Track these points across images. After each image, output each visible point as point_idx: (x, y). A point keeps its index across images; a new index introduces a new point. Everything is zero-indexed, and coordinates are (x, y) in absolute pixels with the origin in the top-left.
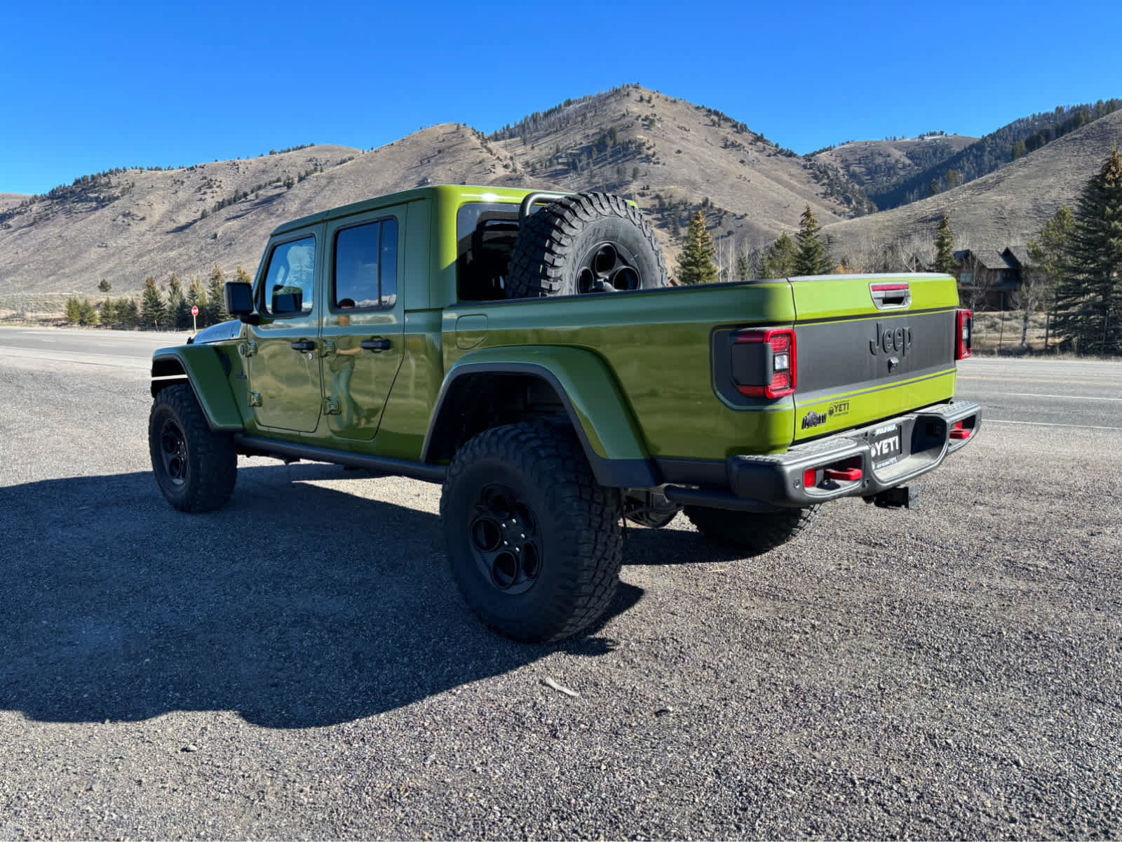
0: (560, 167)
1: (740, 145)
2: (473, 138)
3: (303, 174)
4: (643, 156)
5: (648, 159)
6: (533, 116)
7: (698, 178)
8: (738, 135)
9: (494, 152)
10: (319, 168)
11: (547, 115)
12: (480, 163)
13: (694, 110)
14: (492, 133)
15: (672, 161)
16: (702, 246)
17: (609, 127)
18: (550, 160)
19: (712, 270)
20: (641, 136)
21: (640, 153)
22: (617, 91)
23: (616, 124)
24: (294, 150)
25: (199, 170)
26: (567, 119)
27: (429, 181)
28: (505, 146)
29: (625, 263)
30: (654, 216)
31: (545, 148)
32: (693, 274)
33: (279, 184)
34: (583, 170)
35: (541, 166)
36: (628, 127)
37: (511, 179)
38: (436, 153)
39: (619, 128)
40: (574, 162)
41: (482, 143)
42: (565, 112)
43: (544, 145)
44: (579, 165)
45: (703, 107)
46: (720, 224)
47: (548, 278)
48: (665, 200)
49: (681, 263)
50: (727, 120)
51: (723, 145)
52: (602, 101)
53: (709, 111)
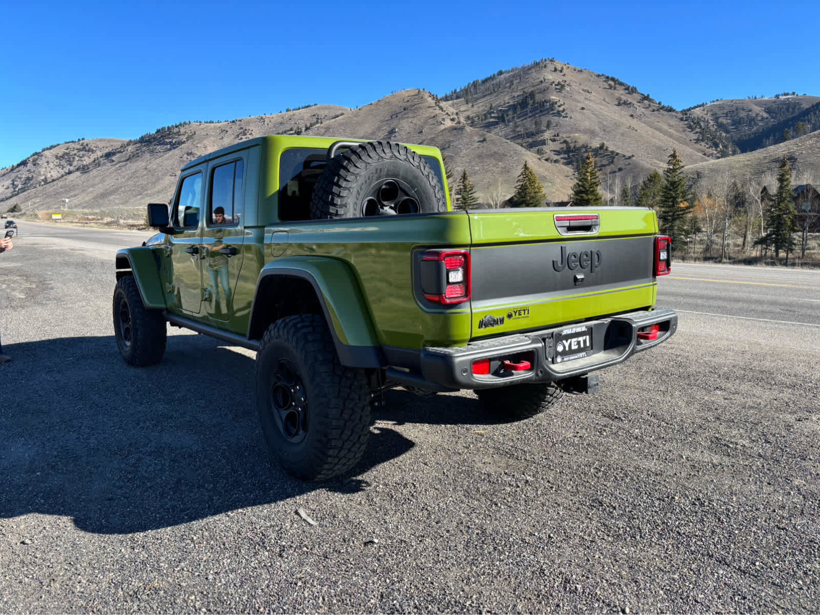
0: (492, 120)
1: (630, 103)
2: (430, 99)
3: (308, 125)
4: (555, 112)
5: (559, 114)
6: (474, 82)
7: (597, 128)
8: (629, 95)
9: (444, 109)
10: (320, 121)
11: (484, 82)
12: (434, 117)
13: (597, 78)
14: (444, 95)
15: (577, 116)
16: (591, 179)
17: (530, 90)
18: (485, 115)
19: (598, 197)
20: (554, 98)
21: (553, 110)
22: (537, 64)
23: (535, 88)
24: (303, 108)
25: (238, 123)
26: (499, 85)
27: (397, 130)
28: (453, 105)
29: (407, 195)
30: (562, 156)
31: (482, 106)
32: (584, 200)
33: (292, 132)
34: (509, 121)
35: (479, 119)
36: (545, 90)
37: (456, 129)
38: (402, 110)
39: (537, 91)
40: (503, 115)
41: (436, 103)
42: (498, 80)
43: (481, 104)
44: (506, 119)
45: (603, 75)
46: (612, 162)
47: (335, 205)
48: (571, 144)
49: (575, 192)
50: (621, 84)
51: (617, 103)
52: (526, 70)
53: (608, 78)
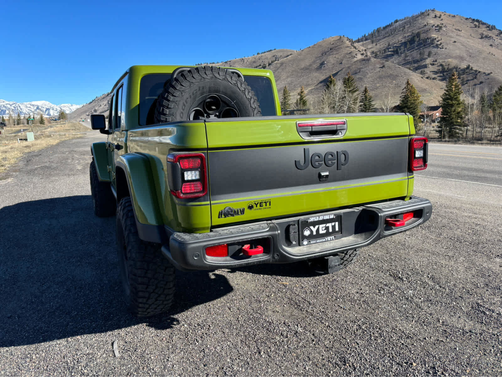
0: (390, 53)
1: (490, 37)
2: (347, 42)
3: (270, 62)
4: (435, 45)
5: (437, 46)
6: (378, 29)
7: (465, 55)
8: (489, 32)
9: (357, 48)
10: (277, 59)
11: (384, 28)
12: (350, 53)
13: (466, 21)
14: (357, 39)
15: (450, 47)
16: (455, 90)
17: (417, 32)
18: (385, 50)
19: (460, 102)
20: (434, 35)
21: (433, 44)
22: (422, 13)
23: (421, 30)
26: (395, 30)
27: (325, 63)
28: (363, 45)
29: (228, 106)
30: (438, 75)
31: (383, 44)
32: (449, 104)
33: (260, 67)
34: (401, 53)
35: (380, 53)
36: (427, 31)
37: (364, 60)
38: (329, 50)
39: (422, 32)
40: (397, 50)
41: (351, 44)
42: (394, 26)
43: (382, 43)
44: (399, 52)
45: (470, 18)
46: (476, 78)
47: (165, 115)
48: (445, 67)
49: (443, 99)
50: (483, 24)
51: (480, 37)
52: (415, 18)
53: (474, 20)
